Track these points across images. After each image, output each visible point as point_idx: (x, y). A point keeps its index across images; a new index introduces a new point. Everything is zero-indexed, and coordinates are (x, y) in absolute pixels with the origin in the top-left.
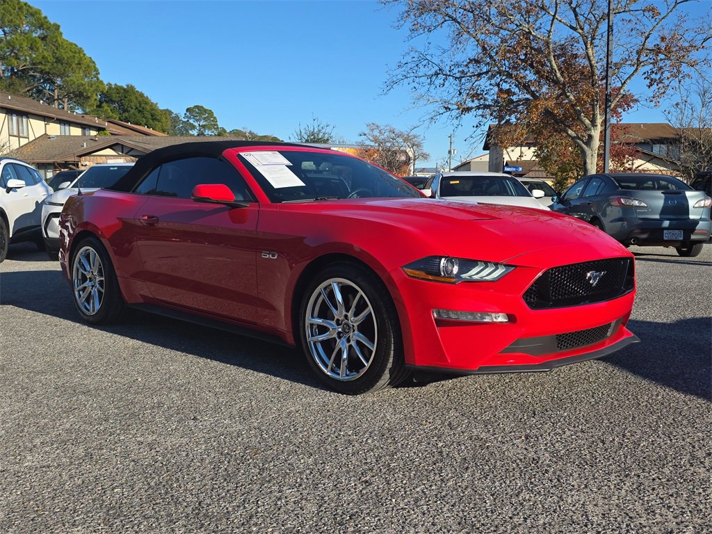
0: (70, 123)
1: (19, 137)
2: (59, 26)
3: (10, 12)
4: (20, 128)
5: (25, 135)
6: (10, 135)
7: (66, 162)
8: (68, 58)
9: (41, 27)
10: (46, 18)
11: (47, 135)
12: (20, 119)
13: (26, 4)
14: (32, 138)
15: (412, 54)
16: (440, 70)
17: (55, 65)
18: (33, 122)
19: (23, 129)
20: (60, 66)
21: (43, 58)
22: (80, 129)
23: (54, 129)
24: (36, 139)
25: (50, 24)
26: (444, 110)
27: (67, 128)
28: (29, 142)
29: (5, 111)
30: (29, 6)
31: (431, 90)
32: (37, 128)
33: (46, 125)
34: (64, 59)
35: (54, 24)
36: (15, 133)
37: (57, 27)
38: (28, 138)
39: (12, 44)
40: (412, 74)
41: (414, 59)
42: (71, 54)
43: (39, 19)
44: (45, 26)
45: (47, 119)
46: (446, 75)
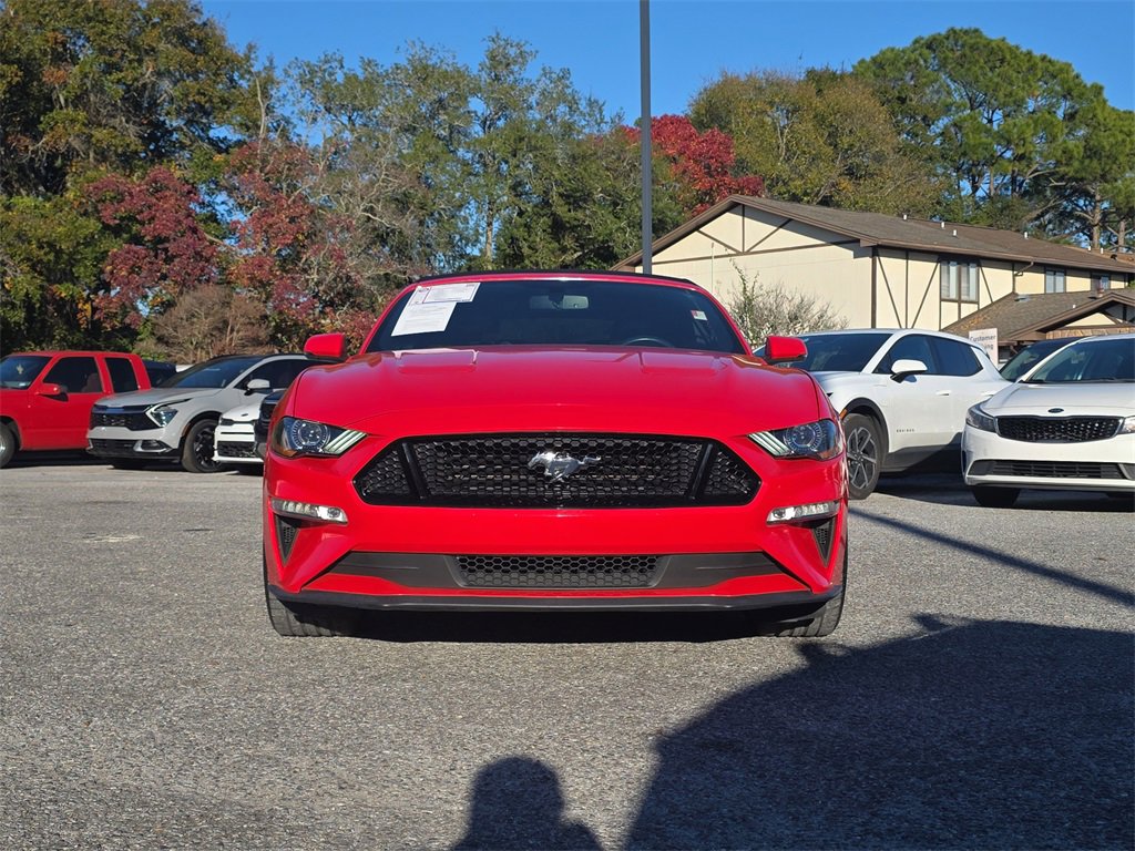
0: (1067, 270)
1: (959, 301)
2: (1101, 88)
3: (1009, 78)
4: (964, 285)
5: (973, 297)
6: (941, 300)
7: (1019, 342)
8: (1112, 146)
9: (1067, 94)
10: (1077, 76)
11: (1017, 295)
12: (964, 269)
13: (1044, 58)
14: (984, 302)
17: (1087, 162)
18: (990, 273)
19: (968, 288)
20: (1095, 163)
21: (1064, 152)
22: (1089, 280)
23: (1032, 284)
24: (993, 303)
25: (1085, 86)
27: (1060, 279)
28: (979, 310)
29: (936, 257)
30: (1050, 61)
32: (996, 283)
33: (1014, 276)
34: (1103, 147)
35: (1092, 86)
36: (953, 295)
37: (1098, 90)
38: (977, 303)
39: (1006, 136)
42: (1120, 137)
43: (1063, 82)
44: (1075, 93)
45: (1016, 265)
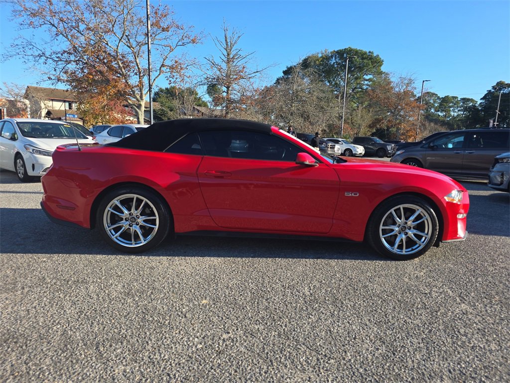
15: (21, 40)
16: (43, 53)
26: (47, 79)
31: (36, 65)
40: (23, 53)
41: (23, 44)
46: (47, 57)
